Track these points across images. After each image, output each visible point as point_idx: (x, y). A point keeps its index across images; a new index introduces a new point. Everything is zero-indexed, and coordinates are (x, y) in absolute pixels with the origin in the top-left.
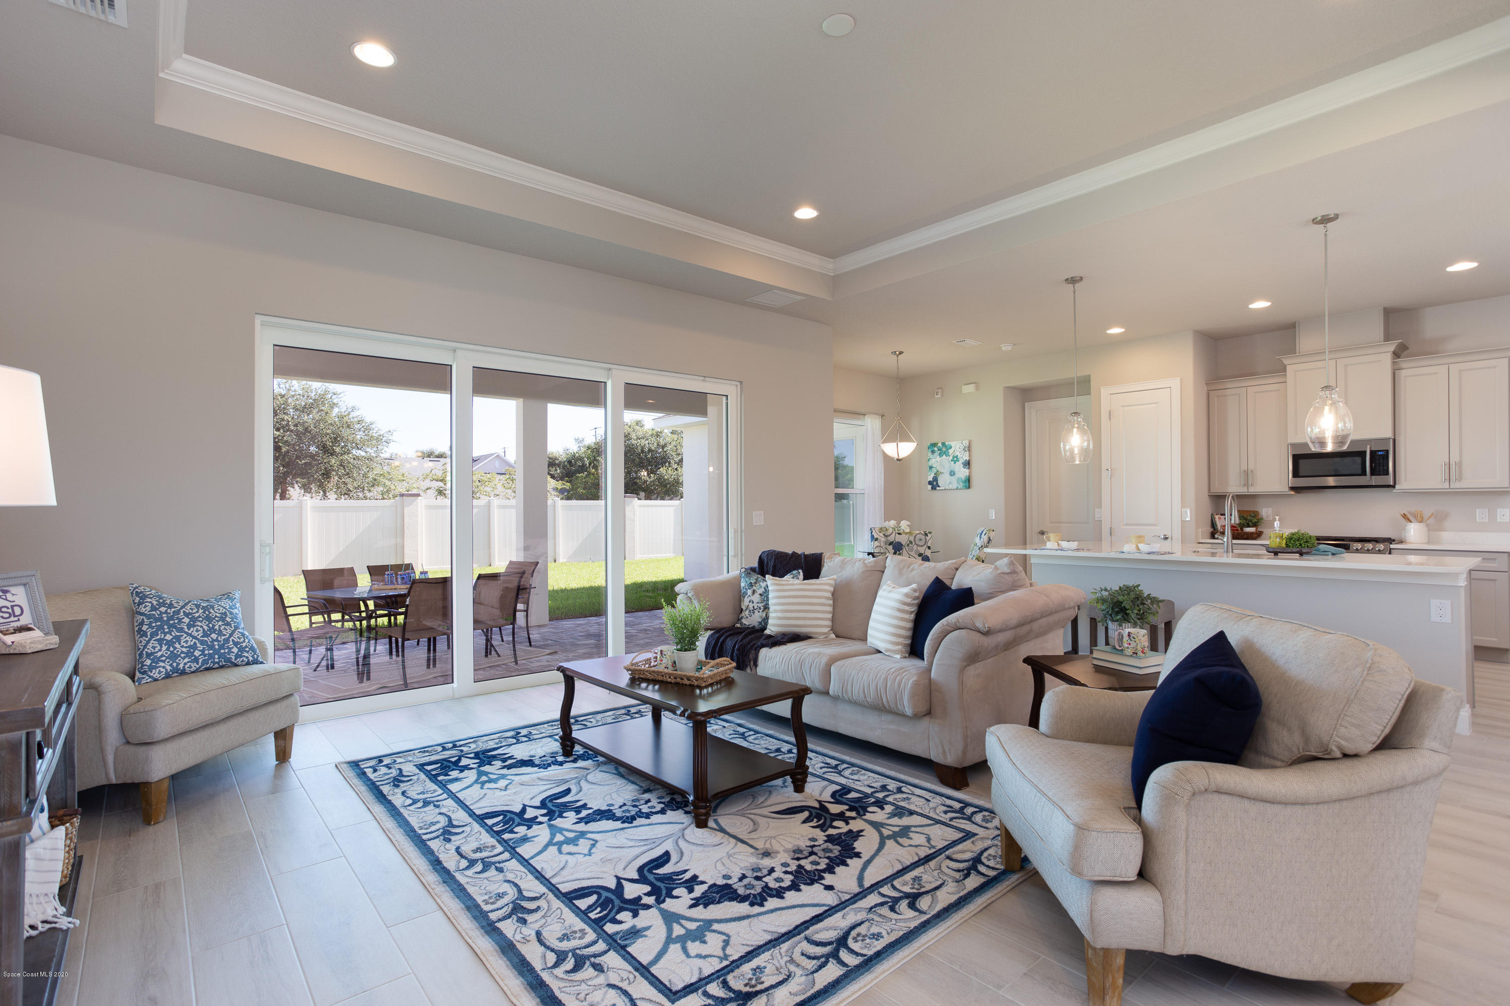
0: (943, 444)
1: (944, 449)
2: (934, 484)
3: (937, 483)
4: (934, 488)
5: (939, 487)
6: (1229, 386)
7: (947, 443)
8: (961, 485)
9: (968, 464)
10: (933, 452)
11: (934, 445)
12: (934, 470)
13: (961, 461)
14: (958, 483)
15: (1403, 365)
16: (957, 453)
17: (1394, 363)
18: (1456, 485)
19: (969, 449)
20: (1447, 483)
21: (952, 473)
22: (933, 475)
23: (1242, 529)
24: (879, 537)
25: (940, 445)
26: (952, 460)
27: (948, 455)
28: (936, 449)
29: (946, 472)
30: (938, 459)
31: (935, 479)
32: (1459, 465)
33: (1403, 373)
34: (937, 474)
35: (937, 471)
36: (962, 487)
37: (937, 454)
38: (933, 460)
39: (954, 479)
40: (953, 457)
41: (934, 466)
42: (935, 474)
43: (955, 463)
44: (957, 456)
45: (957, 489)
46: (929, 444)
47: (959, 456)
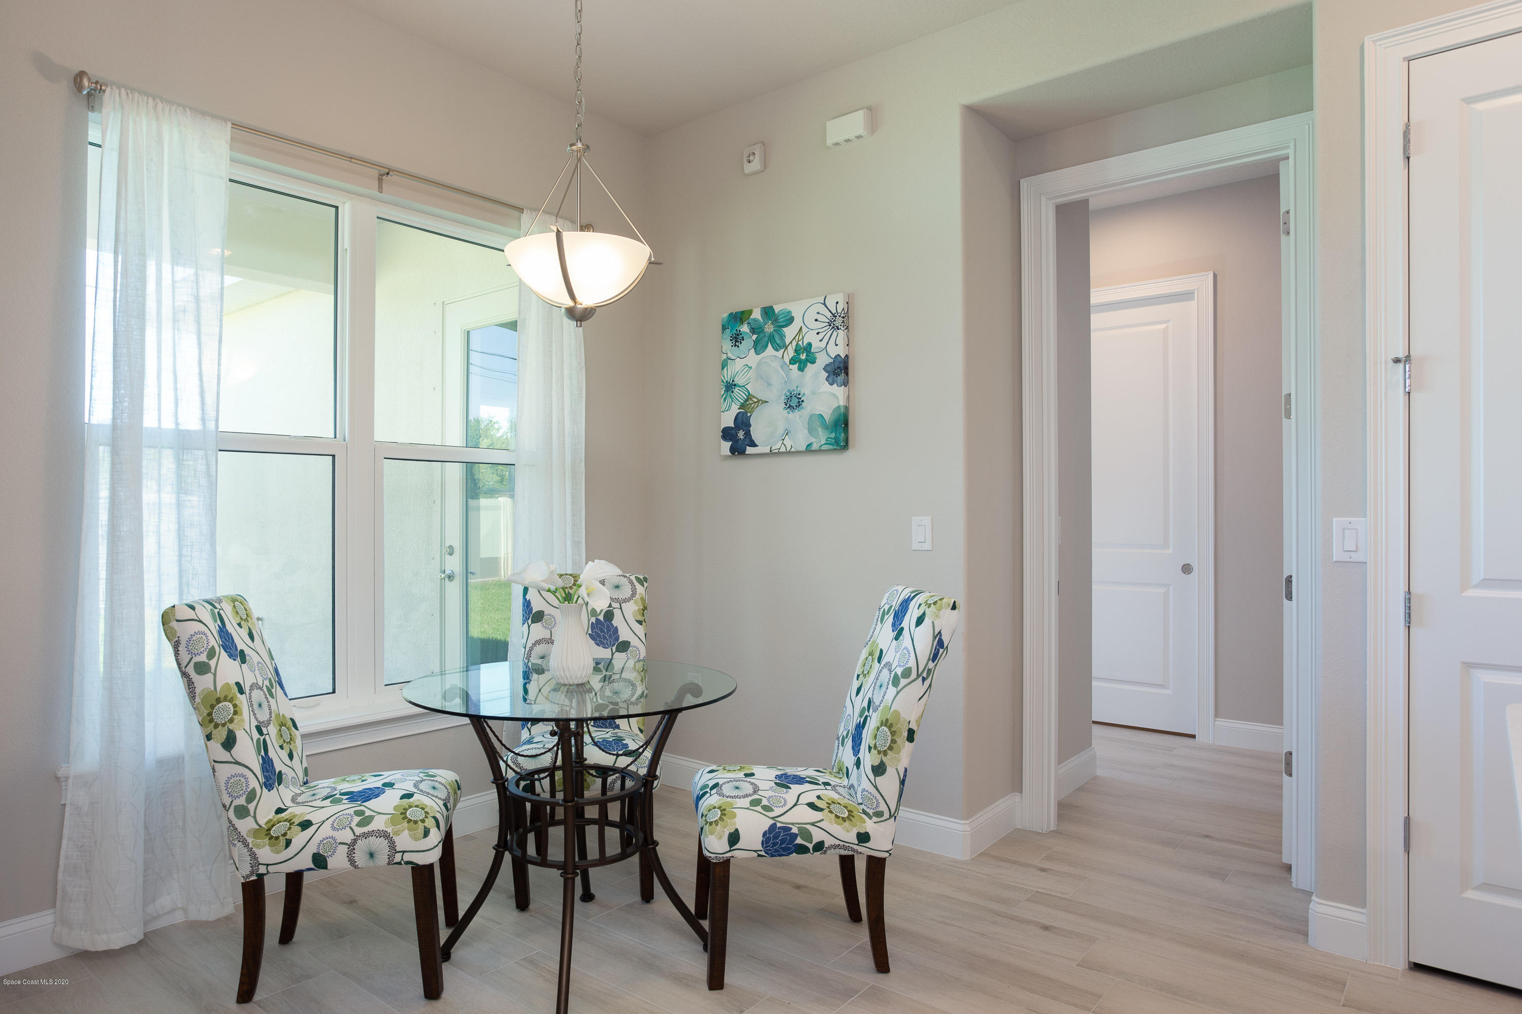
0: (768, 312)
1: (769, 328)
2: (738, 437)
3: (748, 434)
4: (738, 450)
5: (753, 444)
7: (777, 309)
8: (821, 438)
9: (841, 370)
10: (737, 339)
11: (740, 317)
12: (739, 394)
13: (823, 360)
14: (811, 431)
16: (810, 338)
19: (845, 320)
21: (794, 402)
22: (735, 410)
24: (548, 610)
25: (757, 315)
26: (793, 361)
27: (781, 346)
28: (745, 328)
29: (775, 395)
30: (753, 359)
31: (743, 422)
34: (749, 405)
35: (749, 397)
36: (823, 442)
37: (748, 343)
38: (736, 366)
39: (799, 418)
40: (796, 351)
41: (739, 381)
42: (742, 406)
43: (801, 369)
44: (810, 344)
45: (809, 450)
46: (725, 315)
47: (816, 345)
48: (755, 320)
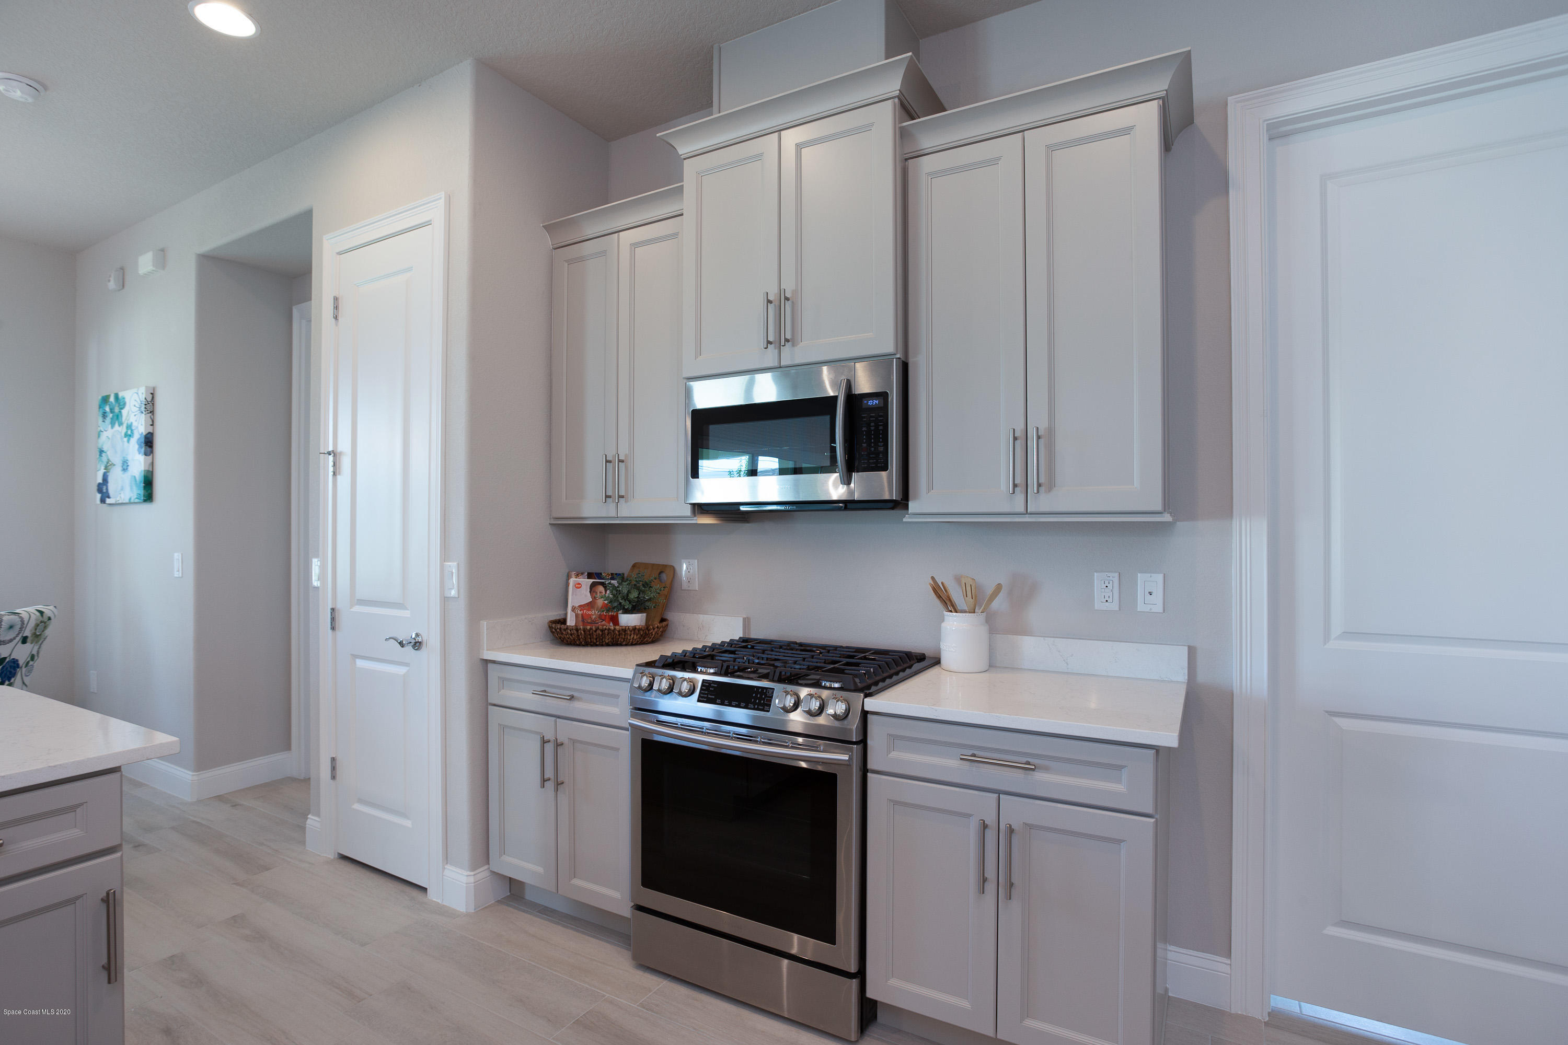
0: (116, 397)
1: (117, 410)
2: (103, 489)
3: (107, 489)
4: (103, 501)
5: (109, 497)
6: (591, 230)
7: (121, 395)
8: (139, 493)
9: (149, 442)
10: (104, 416)
11: (106, 400)
12: (104, 459)
13: (137, 436)
14: (135, 487)
15: (927, 142)
16: (132, 419)
17: (902, 136)
18: (1042, 503)
19: (150, 407)
20: (1020, 498)
21: (125, 467)
22: (102, 471)
23: (615, 620)
25: (112, 399)
26: (126, 435)
27: (121, 424)
28: (107, 409)
29: (117, 460)
30: (110, 432)
31: (105, 480)
32: (1047, 438)
33: (927, 164)
34: (108, 466)
35: (109, 461)
36: (135, 497)
37: (108, 420)
38: (104, 436)
39: (127, 477)
40: (127, 428)
41: (105, 449)
42: (106, 468)
43: (128, 441)
44: (132, 423)
45: (130, 503)
46: (100, 397)
47: (135, 424)
48: (112, 403)
